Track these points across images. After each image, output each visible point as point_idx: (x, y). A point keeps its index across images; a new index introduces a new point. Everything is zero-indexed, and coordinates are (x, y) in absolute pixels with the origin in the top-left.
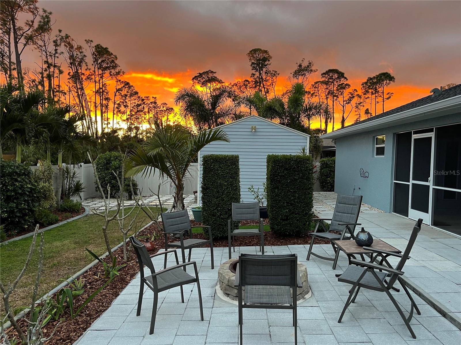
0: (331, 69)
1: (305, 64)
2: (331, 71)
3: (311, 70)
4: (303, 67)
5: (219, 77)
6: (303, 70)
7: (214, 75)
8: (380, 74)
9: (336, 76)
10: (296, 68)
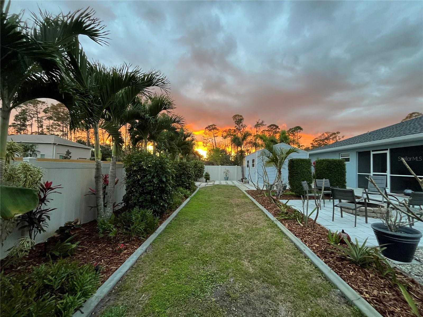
0: (272, 124)
1: (260, 122)
2: (272, 125)
3: (263, 125)
4: (259, 123)
5: (217, 128)
6: (259, 125)
7: (215, 126)
8: (296, 127)
9: (275, 127)
10: (256, 123)
